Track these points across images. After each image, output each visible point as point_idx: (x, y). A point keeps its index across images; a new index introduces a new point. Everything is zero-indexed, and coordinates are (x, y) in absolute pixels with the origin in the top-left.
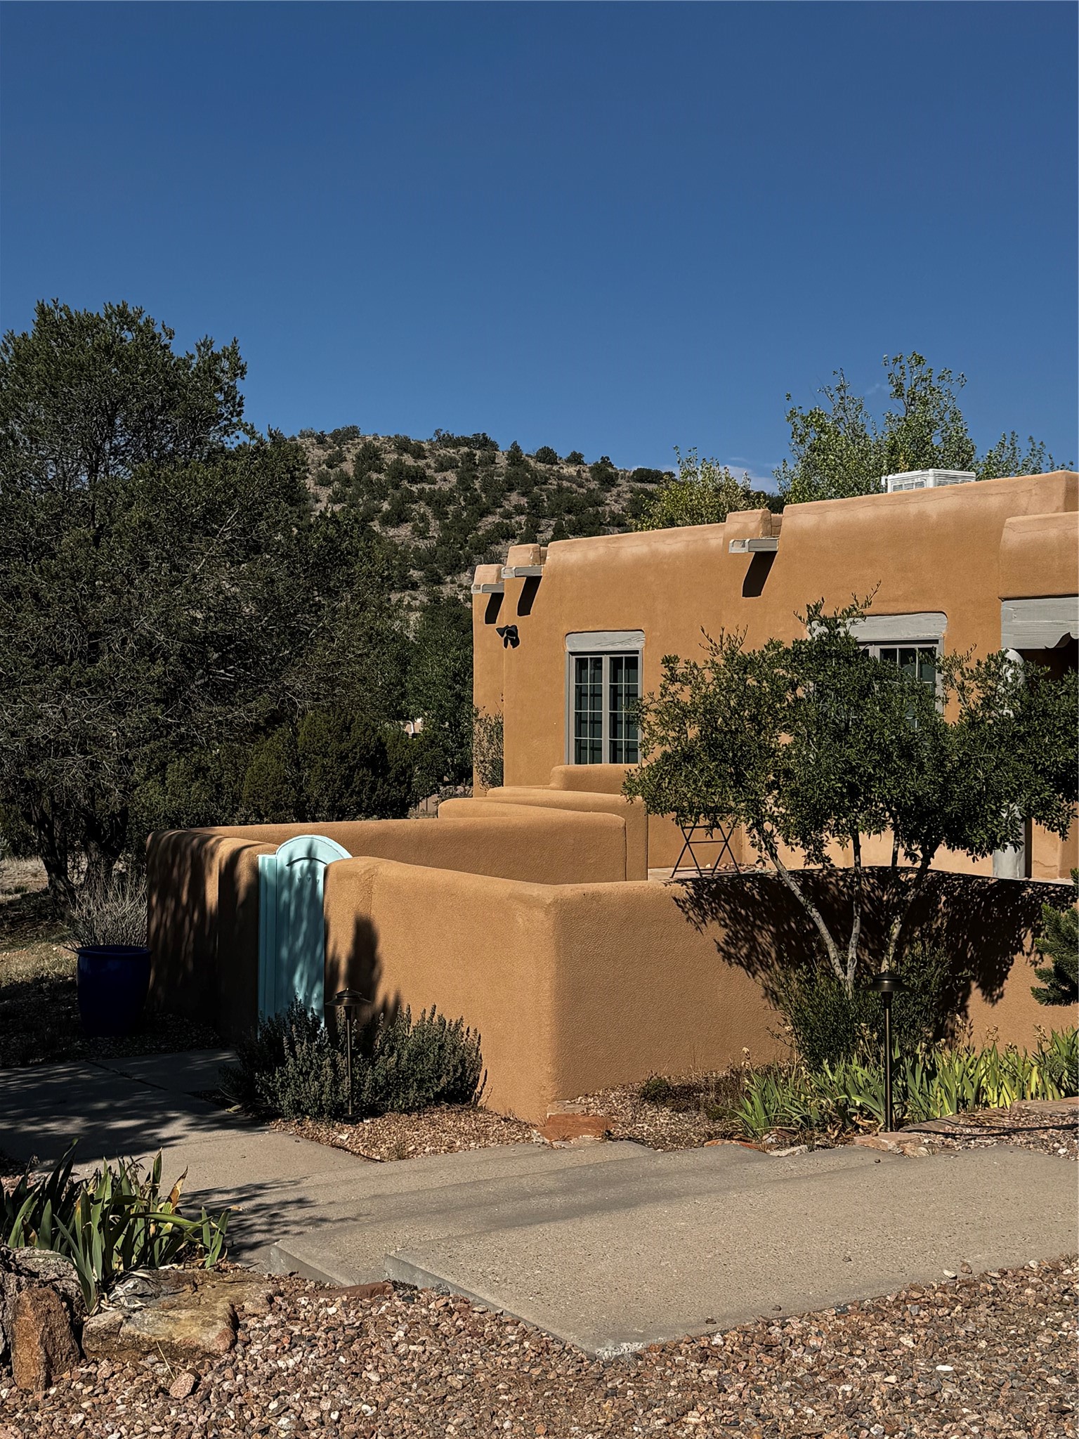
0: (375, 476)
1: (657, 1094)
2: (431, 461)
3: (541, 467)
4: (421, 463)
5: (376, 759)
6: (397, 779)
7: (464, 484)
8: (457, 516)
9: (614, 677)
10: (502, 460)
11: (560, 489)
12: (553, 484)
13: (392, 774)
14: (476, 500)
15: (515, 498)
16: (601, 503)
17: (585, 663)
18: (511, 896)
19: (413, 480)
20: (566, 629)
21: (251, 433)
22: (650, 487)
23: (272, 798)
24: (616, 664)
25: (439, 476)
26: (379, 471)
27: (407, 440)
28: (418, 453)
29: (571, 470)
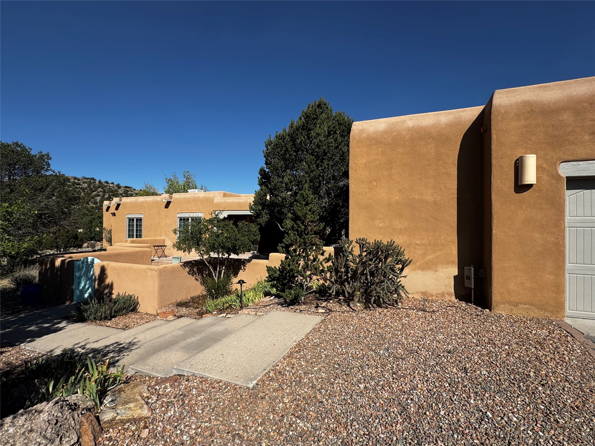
0: (69, 183)
1: (180, 305)
2: (82, 182)
3: (105, 184)
4: (79, 182)
5: (76, 237)
6: (80, 240)
7: (89, 186)
8: (87, 192)
9: (137, 222)
10: (97, 183)
11: (109, 188)
12: (108, 187)
13: (79, 239)
14: (92, 189)
15: (100, 189)
16: (118, 191)
17: (131, 220)
18: (146, 269)
19: (77, 185)
20: (126, 213)
21: (54, 172)
22: (127, 189)
23: (50, 245)
24: (137, 220)
25: (83, 184)
26: (70, 182)
27: (76, 177)
28: (79, 180)
29: (112, 185)
